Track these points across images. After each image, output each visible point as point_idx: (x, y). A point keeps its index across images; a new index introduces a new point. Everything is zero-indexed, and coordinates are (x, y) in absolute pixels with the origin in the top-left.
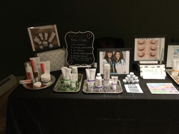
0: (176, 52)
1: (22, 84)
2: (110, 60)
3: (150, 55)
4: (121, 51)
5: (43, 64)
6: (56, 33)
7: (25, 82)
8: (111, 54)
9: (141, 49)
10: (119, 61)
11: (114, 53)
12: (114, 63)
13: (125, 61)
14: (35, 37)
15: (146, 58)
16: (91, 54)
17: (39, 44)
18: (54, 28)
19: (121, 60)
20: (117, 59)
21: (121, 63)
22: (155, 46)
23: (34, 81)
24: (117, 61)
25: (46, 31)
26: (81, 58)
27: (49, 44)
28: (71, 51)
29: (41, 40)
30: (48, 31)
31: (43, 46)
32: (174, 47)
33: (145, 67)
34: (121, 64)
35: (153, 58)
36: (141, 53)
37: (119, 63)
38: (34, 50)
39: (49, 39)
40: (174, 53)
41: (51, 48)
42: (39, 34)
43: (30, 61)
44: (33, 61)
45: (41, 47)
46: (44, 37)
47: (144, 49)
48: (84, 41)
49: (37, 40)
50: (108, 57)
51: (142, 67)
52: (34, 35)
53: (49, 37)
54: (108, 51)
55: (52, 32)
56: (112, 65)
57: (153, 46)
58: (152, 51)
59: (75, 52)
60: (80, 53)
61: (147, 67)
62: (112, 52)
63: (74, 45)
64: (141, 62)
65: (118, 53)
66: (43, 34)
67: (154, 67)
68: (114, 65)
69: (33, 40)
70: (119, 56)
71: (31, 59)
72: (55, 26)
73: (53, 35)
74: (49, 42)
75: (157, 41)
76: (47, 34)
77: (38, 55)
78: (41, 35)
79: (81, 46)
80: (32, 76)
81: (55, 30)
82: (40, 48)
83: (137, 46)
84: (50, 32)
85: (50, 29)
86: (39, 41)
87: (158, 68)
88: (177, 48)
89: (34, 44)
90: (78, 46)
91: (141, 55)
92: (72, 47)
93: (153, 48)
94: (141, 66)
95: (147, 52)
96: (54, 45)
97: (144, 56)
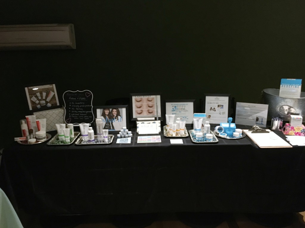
0: (174, 109)
1: (17, 141)
2: (107, 117)
3: (148, 112)
4: (118, 108)
5: (38, 121)
6: (54, 92)
7: (20, 139)
8: (108, 111)
9: (139, 106)
10: (116, 118)
11: (111, 110)
12: (112, 120)
13: (122, 117)
14: (32, 97)
15: (145, 115)
16: (90, 112)
17: (36, 104)
18: (53, 87)
19: (118, 116)
20: (114, 116)
21: (118, 119)
22: (152, 103)
23: (29, 137)
24: (114, 118)
25: (44, 90)
26: (80, 117)
27: (47, 104)
28: (70, 110)
29: (38, 99)
30: (47, 91)
31: (40, 105)
32: (172, 105)
33: (142, 123)
34: (118, 121)
35: (151, 115)
36: (139, 110)
37: (116, 120)
38: (31, 109)
39: (47, 98)
40: (173, 110)
41: (49, 107)
42: (37, 94)
43: (26, 118)
44: (29, 119)
45: (39, 106)
46: (42, 96)
47: (141, 107)
48: (83, 100)
49: (34, 99)
50: (105, 114)
51: (138, 124)
52: (31, 95)
53: (47, 96)
54: (105, 109)
55: (51, 91)
56: (109, 122)
57: (150, 104)
58: (149, 108)
59: (73, 110)
60: (79, 112)
61: (143, 123)
62: (109, 109)
63: (72, 103)
64: (139, 119)
65: (115, 110)
66: (41, 94)
67: (150, 123)
68: (112, 121)
69: (30, 99)
70: (116, 112)
71: (26, 117)
72: (54, 85)
73: (52, 94)
74: (47, 101)
75: (153, 98)
76: (45, 93)
77: (34, 113)
78: (38, 94)
79: (80, 105)
80: (27, 134)
81: (54, 89)
82: (37, 107)
83: (135, 103)
84: (48, 92)
85: (48, 89)
86: (36, 101)
87: (154, 124)
88: (174, 105)
89: (31, 103)
90: (77, 105)
91: (139, 112)
92: (70, 105)
93: (151, 106)
94: (138, 122)
95: (145, 109)
96: (52, 105)
97: (143, 113)
